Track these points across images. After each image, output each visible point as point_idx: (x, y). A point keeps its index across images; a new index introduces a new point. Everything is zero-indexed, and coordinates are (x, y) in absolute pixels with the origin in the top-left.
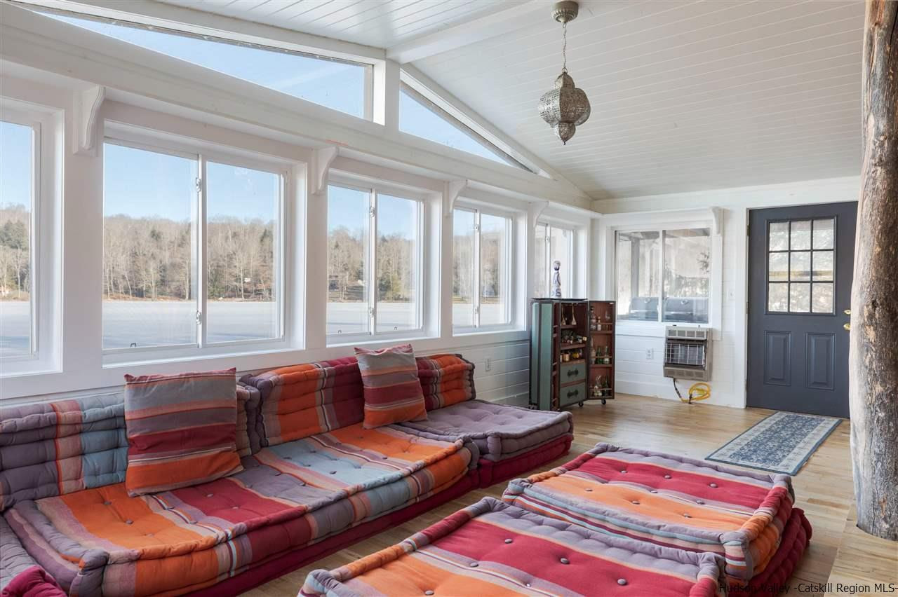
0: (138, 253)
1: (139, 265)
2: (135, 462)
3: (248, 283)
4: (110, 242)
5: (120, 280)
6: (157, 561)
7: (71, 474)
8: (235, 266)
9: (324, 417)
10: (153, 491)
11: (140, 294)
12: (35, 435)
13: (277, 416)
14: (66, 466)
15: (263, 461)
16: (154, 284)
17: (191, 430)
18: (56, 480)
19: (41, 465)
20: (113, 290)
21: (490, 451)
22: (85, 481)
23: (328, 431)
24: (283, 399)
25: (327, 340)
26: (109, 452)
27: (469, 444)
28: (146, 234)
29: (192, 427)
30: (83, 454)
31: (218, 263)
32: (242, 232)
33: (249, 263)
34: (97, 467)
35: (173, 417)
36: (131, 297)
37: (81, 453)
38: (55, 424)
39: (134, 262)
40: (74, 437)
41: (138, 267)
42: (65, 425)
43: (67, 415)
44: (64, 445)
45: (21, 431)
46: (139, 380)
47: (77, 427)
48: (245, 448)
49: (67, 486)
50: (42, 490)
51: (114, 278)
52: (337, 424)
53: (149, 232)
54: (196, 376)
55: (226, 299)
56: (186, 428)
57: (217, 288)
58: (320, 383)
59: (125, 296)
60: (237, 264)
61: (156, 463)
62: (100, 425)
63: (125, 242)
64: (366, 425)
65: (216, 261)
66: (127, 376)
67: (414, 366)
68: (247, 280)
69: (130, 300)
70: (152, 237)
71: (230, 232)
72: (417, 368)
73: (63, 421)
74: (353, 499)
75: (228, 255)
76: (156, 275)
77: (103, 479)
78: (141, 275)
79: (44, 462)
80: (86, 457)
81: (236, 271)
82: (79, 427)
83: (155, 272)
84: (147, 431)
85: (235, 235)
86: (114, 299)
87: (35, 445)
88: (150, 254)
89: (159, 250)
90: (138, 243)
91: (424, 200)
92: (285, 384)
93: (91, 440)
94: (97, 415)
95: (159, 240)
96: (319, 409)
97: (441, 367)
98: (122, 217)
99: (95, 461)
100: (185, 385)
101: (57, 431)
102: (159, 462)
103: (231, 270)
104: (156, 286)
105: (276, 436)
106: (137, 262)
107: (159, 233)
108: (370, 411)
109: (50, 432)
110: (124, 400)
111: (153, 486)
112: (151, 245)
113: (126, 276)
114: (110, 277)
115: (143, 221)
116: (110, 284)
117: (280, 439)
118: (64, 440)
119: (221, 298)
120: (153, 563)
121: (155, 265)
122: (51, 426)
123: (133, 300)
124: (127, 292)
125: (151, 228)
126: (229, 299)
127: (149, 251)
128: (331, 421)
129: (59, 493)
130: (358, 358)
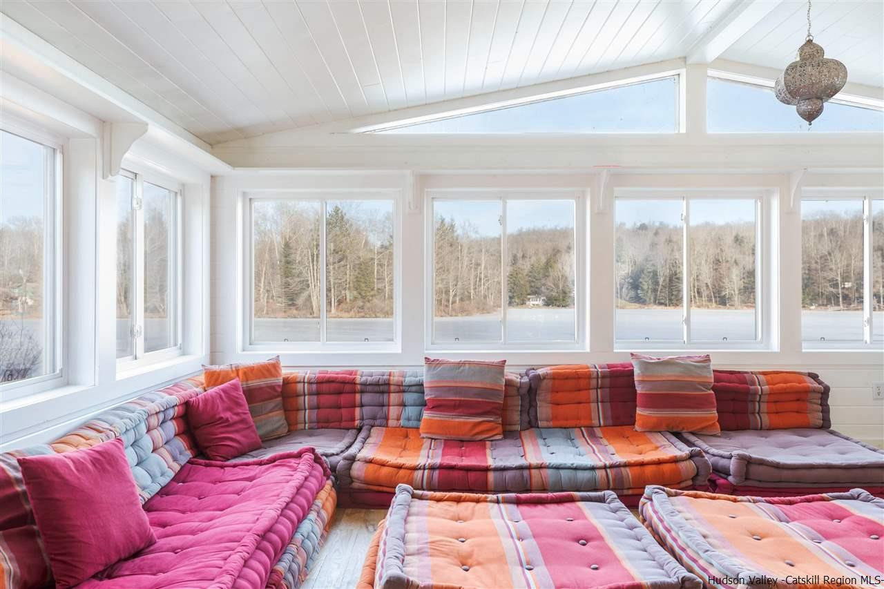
0: (721, 260)
1: (722, 272)
2: (426, 415)
3: (848, 289)
4: (694, 250)
5: (703, 289)
6: (379, 466)
7: (395, 417)
8: (831, 269)
9: (598, 413)
10: (434, 437)
11: (723, 301)
12: (376, 388)
13: (550, 405)
14: (393, 412)
15: (523, 437)
16: (737, 292)
17: (460, 400)
18: (387, 418)
19: (381, 408)
20: (697, 298)
21: (731, 473)
22: (402, 422)
23: (600, 426)
24: (555, 391)
25: (615, 346)
26: (420, 408)
27: (696, 459)
28: (729, 240)
29: (463, 399)
30: (405, 406)
31: (809, 267)
32: (842, 228)
33: (848, 265)
34: (410, 414)
35: (450, 389)
36: (714, 305)
37: (403, 405)
38: (388, 384)
39: (716, 269)
40: (400, 394)
41: (720, 274)
42: (394, 385)
43: (394, 379)
44: (394, 398)
45: (369, 385)
46: (433, 361)
47: (401, 388)
48: (515, 425)
49: (392, 423)
50: (378, 422)
51: (698, 286)
52: (610, 422)
53: (733, 238)
54: (470, 363)
55: (819, 308)
56: (458, 398)
57: (808, 295)
58: (594, 382)
59: (709, 304)
60: (834, 267)
61: (436, 418)
62: (414, 389)
63: (709, 249)
64: (637, 427)
65: (808, 265)
66: (426, 358)
67: (711, 377)
68: (848, 285)
69: (713, 308)
70: (736, 242)
71: (825, 229)
72: (713, 381)
73: (392, 383)
74: (533, 471)
75: (821, 257)
76: (739, 282)
77: (411, 424)
78: (724, 283)
79: (383, 406)
80: (406, 408)
81: (831, 275)
82: (402, 389)
83: (739, 279)
84: (433, 396)
85: (832, 232)
86: (699, 307)
87: (378, 395)
88: (733, 260)
89: (742, 256)
90: (721, 249)
91: (761, 198)
92: (554, 379)
93: (409, 397)
94: (411, 382)
95: (743, 245)
96: (593, 405)
97: (768, 384)
98: (707, 224)
99: (411, 411)
100: (462, 368)
101: (389, 388)
102: (438, 419)
103: (825, 274)
104: (739, 293)
105: (547, 421)
106: (719, 270)
107: (742, 237)
108: (640, 415)
109: (386, 388)
110: (424, 375)
111: (434, 434)
112: (733, 250)
113: (709, 284)
114: (694, 287)
115: (728, 227)
116: (694, 292)
117: (551, 424)
118: (394, 394)
119: (813, 307)
120: (376, 466)
121: (738, 272)
122: (385, 384)
123: (716, 308)
124: (710, 301)
125: (734, 234)
126: (823, 307)
127: (731, 258)
128: (605, 418)
129: (386, 426)
130: (634, 363)
